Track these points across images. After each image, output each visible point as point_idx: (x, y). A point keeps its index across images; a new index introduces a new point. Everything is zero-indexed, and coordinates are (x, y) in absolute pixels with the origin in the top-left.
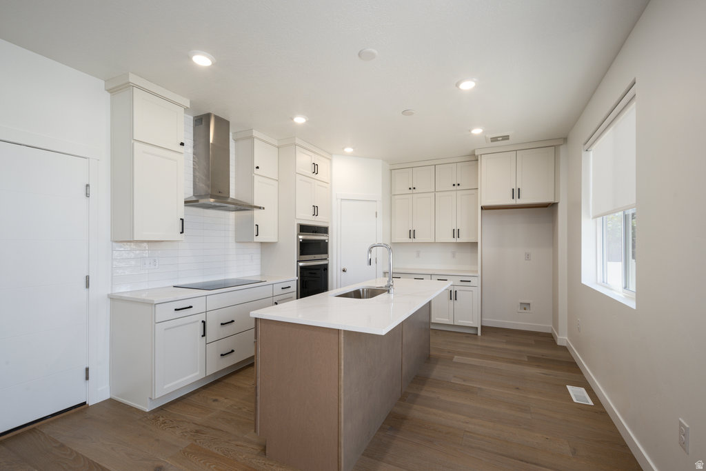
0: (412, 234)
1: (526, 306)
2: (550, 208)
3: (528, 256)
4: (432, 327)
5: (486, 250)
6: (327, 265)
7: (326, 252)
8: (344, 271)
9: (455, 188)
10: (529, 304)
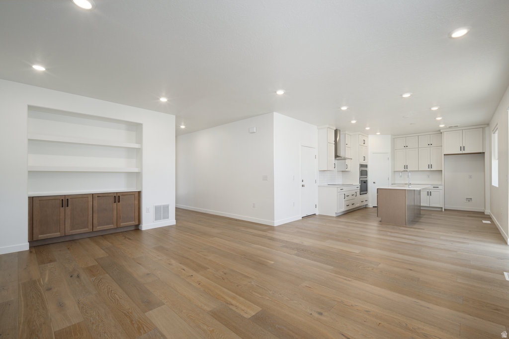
0: (406, 167)
1: (469, 200)
2: (482, 154)
3: (470, 177)
4: (421, 208)
5: (446, 174)
6: (367, 180)
7: (367, 175)
8: (374, 183)
9: (429, 146)
10: (471, 199)
